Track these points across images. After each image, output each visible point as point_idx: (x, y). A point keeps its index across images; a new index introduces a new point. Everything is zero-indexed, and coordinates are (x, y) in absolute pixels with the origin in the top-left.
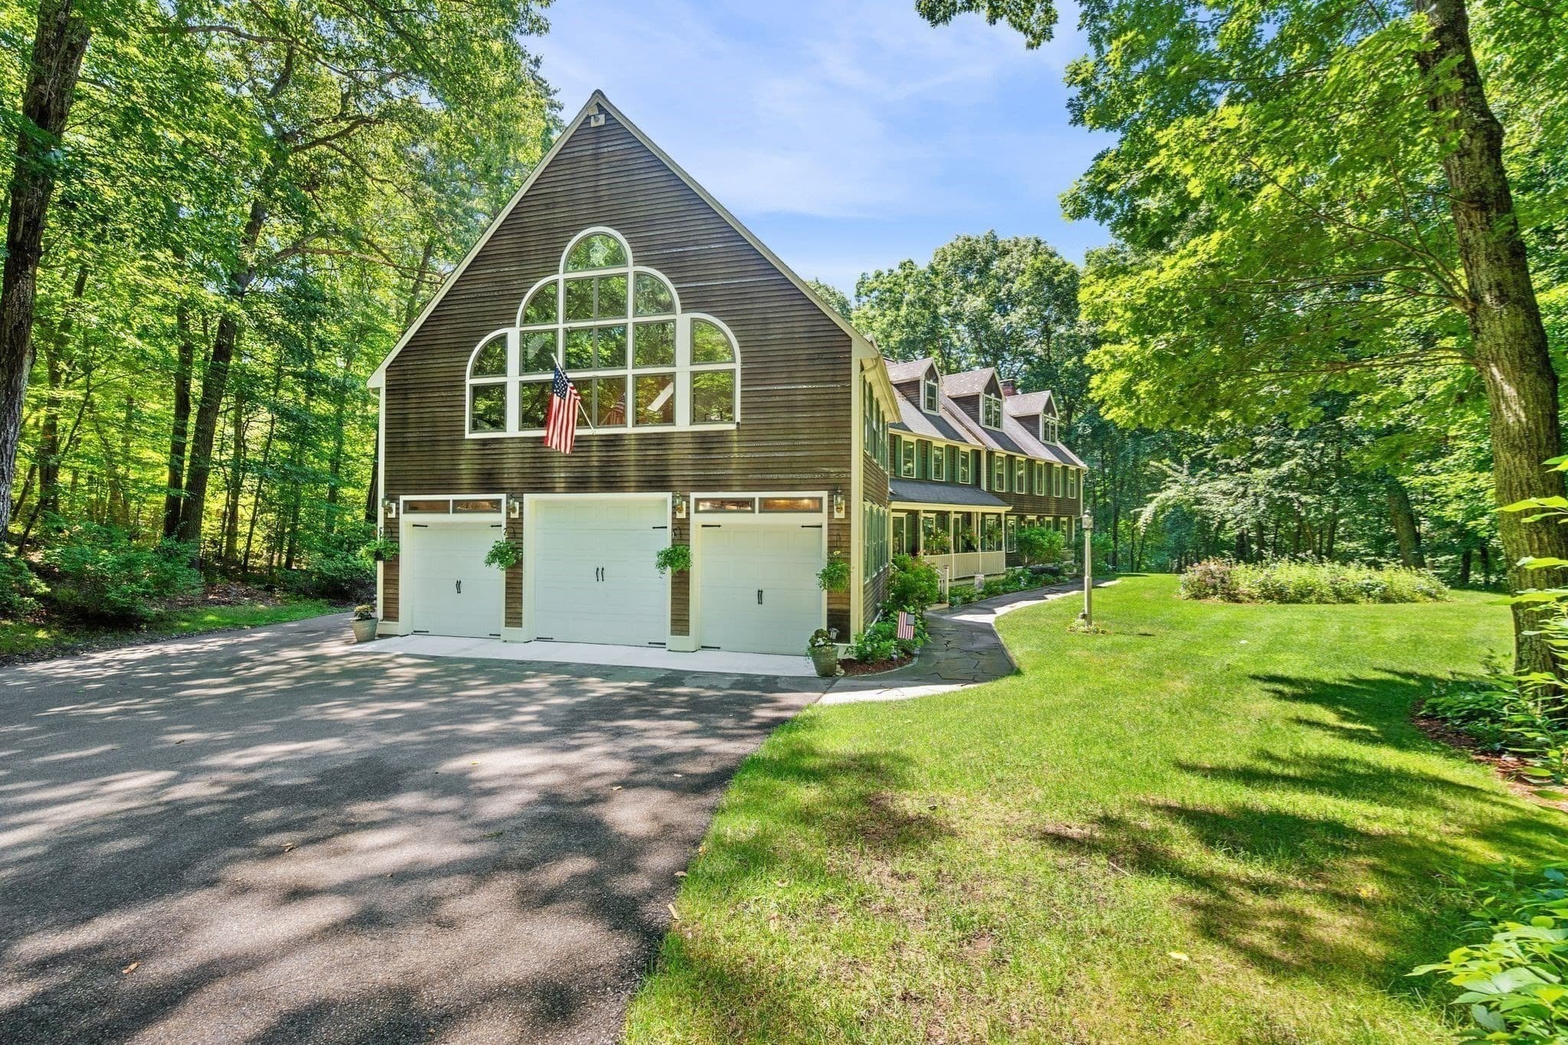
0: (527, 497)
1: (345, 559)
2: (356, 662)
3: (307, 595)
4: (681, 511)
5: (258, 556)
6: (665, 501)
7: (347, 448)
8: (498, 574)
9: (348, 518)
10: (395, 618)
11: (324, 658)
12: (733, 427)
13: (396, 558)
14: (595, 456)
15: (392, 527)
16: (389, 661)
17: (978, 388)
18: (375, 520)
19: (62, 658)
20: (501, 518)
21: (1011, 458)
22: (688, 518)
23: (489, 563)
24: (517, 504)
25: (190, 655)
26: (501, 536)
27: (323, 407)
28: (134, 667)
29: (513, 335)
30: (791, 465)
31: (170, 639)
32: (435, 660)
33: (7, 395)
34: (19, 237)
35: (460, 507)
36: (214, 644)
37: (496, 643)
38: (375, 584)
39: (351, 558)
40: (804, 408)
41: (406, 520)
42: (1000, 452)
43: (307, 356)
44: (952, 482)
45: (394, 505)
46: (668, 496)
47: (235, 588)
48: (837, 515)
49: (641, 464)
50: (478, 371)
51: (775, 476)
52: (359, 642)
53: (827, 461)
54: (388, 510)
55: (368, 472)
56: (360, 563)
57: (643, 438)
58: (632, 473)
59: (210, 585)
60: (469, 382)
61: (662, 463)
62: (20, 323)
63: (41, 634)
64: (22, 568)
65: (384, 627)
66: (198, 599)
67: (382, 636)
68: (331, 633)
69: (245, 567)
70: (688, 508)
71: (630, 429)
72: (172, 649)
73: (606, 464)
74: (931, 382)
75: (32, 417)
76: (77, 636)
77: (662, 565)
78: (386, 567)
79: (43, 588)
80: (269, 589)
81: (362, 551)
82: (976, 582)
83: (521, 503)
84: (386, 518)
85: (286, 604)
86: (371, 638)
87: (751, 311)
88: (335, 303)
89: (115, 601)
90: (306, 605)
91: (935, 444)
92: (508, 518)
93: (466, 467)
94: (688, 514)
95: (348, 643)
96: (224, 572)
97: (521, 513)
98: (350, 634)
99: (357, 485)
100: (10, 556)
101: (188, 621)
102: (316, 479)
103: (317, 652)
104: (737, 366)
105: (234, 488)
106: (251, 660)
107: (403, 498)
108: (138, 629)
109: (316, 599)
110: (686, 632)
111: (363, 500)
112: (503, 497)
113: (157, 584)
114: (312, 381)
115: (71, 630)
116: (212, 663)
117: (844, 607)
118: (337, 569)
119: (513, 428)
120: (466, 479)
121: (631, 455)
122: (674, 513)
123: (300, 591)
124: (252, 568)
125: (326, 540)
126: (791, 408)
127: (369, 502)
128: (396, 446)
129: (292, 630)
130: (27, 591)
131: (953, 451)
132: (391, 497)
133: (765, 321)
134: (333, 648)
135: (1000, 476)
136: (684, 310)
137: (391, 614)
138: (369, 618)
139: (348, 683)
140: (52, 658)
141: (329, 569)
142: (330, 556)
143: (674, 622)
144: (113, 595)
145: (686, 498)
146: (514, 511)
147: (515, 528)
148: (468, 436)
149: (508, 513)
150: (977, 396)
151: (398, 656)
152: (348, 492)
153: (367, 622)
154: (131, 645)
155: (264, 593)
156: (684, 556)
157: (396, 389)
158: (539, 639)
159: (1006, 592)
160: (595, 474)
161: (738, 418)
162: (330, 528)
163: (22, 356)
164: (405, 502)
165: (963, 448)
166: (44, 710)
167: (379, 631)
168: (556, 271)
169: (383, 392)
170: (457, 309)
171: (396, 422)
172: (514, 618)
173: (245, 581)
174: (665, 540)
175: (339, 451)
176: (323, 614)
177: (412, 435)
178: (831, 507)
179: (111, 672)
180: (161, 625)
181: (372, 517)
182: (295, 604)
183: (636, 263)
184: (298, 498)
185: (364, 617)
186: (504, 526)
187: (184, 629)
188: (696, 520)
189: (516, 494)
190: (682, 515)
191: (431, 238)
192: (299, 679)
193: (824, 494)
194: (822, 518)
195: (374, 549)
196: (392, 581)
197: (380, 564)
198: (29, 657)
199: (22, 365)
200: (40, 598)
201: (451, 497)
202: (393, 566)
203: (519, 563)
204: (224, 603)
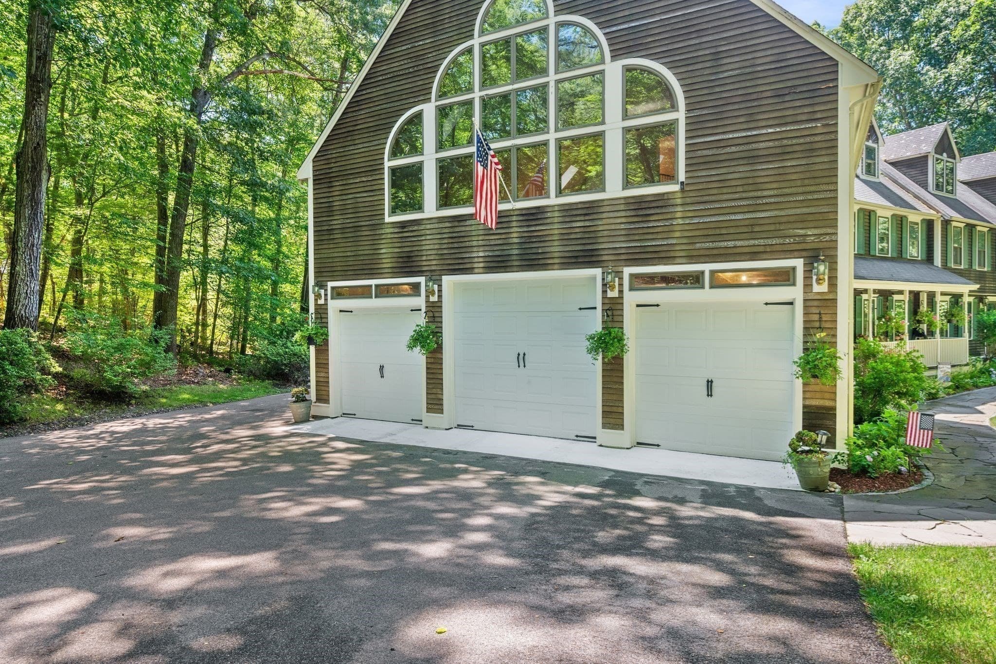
0: (447, 280)
1: (284, 345)
2: (294, 445)
3: (256, 377)
4: (612, 288)
5: (220, 344)
6: (594, 278)
7: (284, 249)
8: (419, 358)
9: (288, 311)
10: (327, 401)
11: (266, 439)
12: (676, 188)
13: (326, 342)
14: (515, 233)
15: (322, 312)
16: (324, 444)
17: (927, 148)
18: (307, 311)
19: (72, 428)
20: (420, 302)
21: (971, 227)
22: (621, 297)
23: (411, 347)
24: (436, 287)
25: (163, 429)
26: (421, 320)
27: (263, 211)
28: (119, 439)
29: (429, 110)
30: (752, 229)
31: (152, 413)
32: (365, 446)
33: (32, 205)
34: (33, 69)
35: (384, 292)
36: (183, 419)
37: (418, 429)
38: (309, 368)
39: (289, 344)
40: (770, 157)
41: (334, 305)
42: (959, 221)
43: (250, 166)
44: (900, 257)
45: (322, 292)
46: (597, 272)
47: (204, 370)
48: (816, 288)
49: (565, 238)
50: (396, 151)
51: (731, 244)
52: (297, 423)
53: (803, 220)
54: (318, 296)
55: (300, 270)
56: (296, 349)
57: (568, 210)
58: (556, 248)
59: (183, 366)
60: (388, 164)
61: (591, 235)
62: (38, 144)
63: (60, 407)
64: (40, 350)
65: (318, 409)
66: (175, 379)
67: (317, 418)
68: (273, 413)
69: (210, 351)
70: (621, 285)
71: (553, 200)
72: (153, 422)
73: (527, 240)
74: (870, 143)
75: (63, 231)
76: (85, 409)
77: (593, 350)
78: (318, 352)
79: (57, 368)
80: (227, 371)
81: (297, 336)
82: (940, 374)
83: (440, 286)
84: (316, 304)
85: (239, 384)
86: (305, 419)
87: (698, 47)
88: (271, 115)
89: (110, 379)
90: (256, 386)
91: (880, 212)
92: (427, 301)
93: (387, 252)
94: (621, 292)
95: (287, 423)
96: (195, 357)
97: (440, 296)
98: (289, 415)
99: (294, 282)
100: (33, 340)
101: (166, 398)
102: (261, 276)
103: (262, 431)
104: (680, 115)
105: (201, 284)
106: (207, 437)
107: (330, 284)
108: (129, 404)
109: (263, 380)
110: (620, 426)
111: (298, 295)
112: (421, 280)
113: (141, 365)
114: (254, 185)
115: (81, 403)
116: (178, 439)
117: (828, 403)
118: (278, 354)
119: (430, 208)
120: (387, 263)
121: (554, 228)
122: (604, 292)
123: (251, 373)
124: (217, 353)
125: (271, 330)
126: (752, 158)
127: (302, 297)
128: (323, 235)
129: (244, 408)
130: (44, 371)
131: (900, 222)
132: (320, 285)
133: (717, 56)
134: (276, 428)
135: (958, 250)
136: (614, 57)
137: (323, 397)
138: (304, 400)
139: (286, 468)
140: (64, 428)
141: (272, 354)
142: (273, 343)
143: (605, 414)
144: (108, 375)
145: (619, 274)
146: (433, 293)
147: (434, 311)
148: (388, 219)
149: (427, 297)
150: (925, 158)
151: (331, 439)
152: (286, 288)
153: (302, 404)
154: (123, 418)
155: (224, 375)
156: (620, 340)
157: (321, 179)
158: (459, 426)
159: (977, 387)
160: (516, 252)
161: (682, 177)
162: (273, 319)
163: (41, 171)
164: (333, 288)
165: (913, 217)
166: (35, 481)
167: (312, 413)
168: (471, 36)
169: (311, 182)
170: (375, 92)
171: (323, 211)
172: (435, 404)
173: (210, 364)
174: (595, 323)
175: (279, 252)
176: (268, 393)
177: (337, 222)
178: (807, 278)
179: (103, 443)
180: (146, 401)
181: (305, 309)
182: (247, 385)
183: (557, 12)
184: (248, 294)
185: (300, 399)
186: (424, 310)
187: (162, 405)
188: (631, 299)
189: (435, 277)
190: (613, 294)
191: (347, 52)
192: (245, 461)
193: (799, 263)
194: (796, 293)
195: (306, 334)
196: (323, 365)
197: (312, 348)
198: (49, 426)
199: (41, 180)
200: (56, 376)
201: (373, 282)
202: (323, 350)
203: (440, 348)
204: (194, 382)
